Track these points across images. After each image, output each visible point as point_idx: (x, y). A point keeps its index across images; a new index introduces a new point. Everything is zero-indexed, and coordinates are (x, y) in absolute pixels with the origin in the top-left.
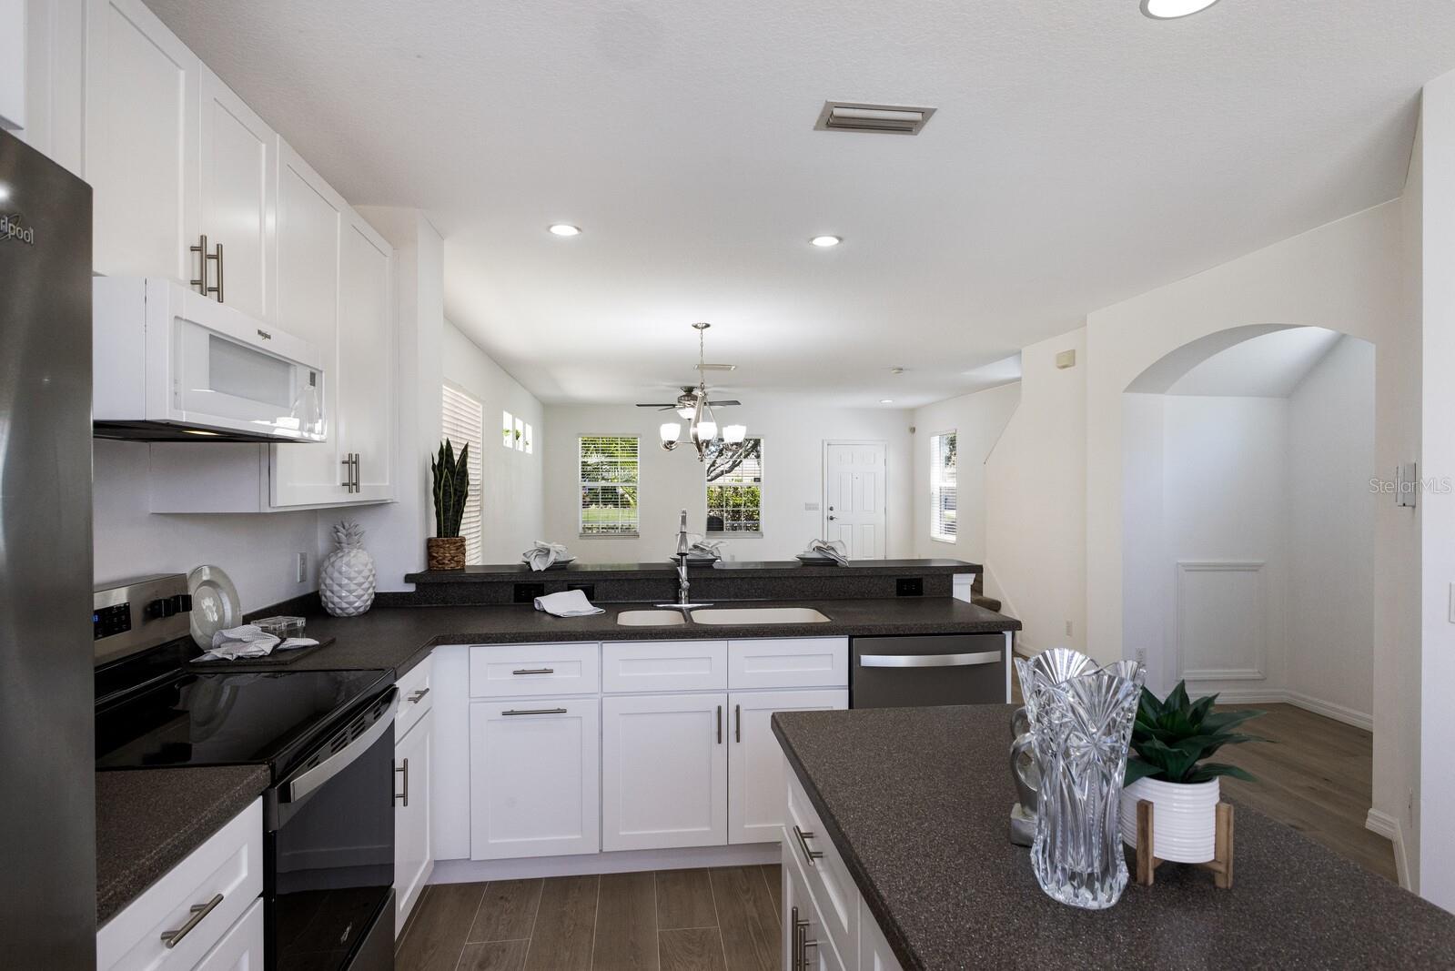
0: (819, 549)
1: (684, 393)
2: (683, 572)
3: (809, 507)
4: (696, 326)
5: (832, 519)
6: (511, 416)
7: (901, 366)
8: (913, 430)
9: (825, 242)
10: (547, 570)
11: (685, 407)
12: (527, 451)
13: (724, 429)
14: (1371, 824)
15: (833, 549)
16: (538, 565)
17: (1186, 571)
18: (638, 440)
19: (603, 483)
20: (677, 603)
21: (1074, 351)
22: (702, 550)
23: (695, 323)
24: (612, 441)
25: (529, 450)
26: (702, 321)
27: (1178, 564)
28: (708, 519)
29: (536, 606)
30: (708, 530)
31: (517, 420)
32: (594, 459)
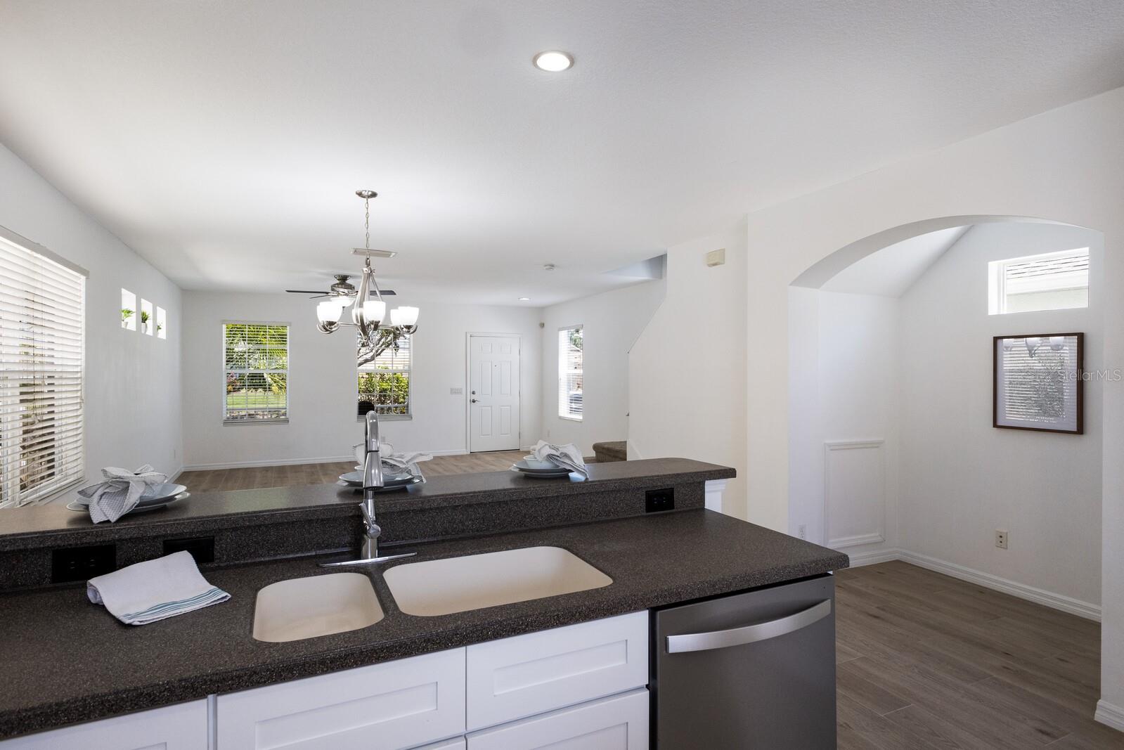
0: (550, 457)
1: (338, 282)
2: (369, 508)
3: (454, 391)
4: (360, 194)
5: (474, 401)
6: (134, 296)
7: (553, 263)
8: (542, 325)
9: (553, 62)
10: (123, 519)
11: (339, 294)
12: (159, 336)
13: (393, 312)
14: (1100, 716)
15: (566, 456)
16: (104, 511)
17: (832, 450)
18: (288, 328)
19: (252, 370)
20: (360, 558)
21: (724, 250)
22: (392, 466)
23: (359, 189)
24: (260, 328)
25: (162, 334)
26: (367, 188)
27: (825, 444)
28: (359, 404)
29: (90, 595)
30: (359, 414)
31: (143, 301)
32: (241, 347)
